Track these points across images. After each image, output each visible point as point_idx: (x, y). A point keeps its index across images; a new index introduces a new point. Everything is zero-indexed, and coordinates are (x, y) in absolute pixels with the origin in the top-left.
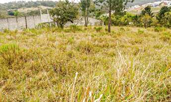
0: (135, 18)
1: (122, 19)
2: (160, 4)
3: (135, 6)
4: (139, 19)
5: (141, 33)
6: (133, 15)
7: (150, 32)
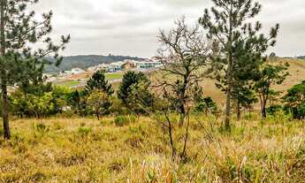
0: (75, 97)
1: (42, 102)
2: (123, 67)
3: (73, 71)
4: (82, 100)
5: (83, 133)
6: (70, 89)
7: (107, 129)
